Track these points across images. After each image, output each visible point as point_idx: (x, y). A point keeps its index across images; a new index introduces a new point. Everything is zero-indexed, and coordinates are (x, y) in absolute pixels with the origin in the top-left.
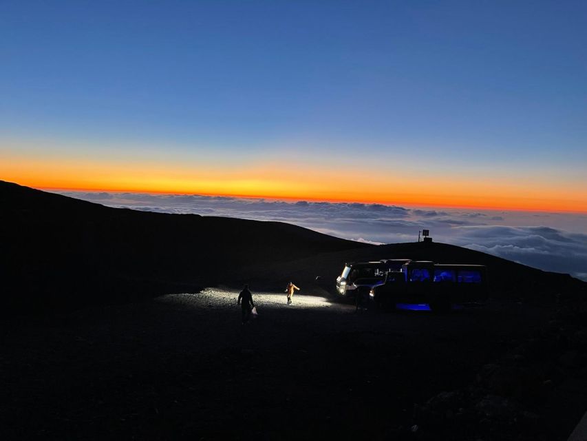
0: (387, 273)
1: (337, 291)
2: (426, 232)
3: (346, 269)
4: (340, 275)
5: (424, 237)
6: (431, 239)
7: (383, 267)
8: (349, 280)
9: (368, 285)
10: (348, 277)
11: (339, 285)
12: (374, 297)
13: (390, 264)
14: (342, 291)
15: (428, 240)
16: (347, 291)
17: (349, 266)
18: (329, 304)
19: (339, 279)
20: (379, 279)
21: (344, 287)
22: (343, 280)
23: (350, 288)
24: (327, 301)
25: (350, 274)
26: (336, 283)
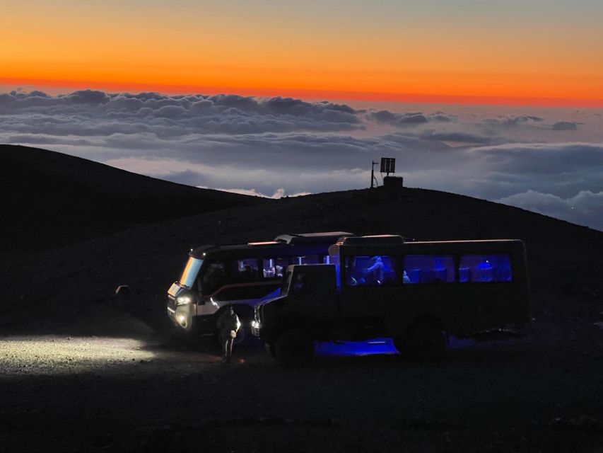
0: (291, 268)
1: (170, 321)
2: (388, 164)
3: (192, 265)
4: (177, 279)
5: (385, 175)
6: (401, 179)
7: (281, 254)
8: (199, 291)
9: (247, 301)
10: (196, 283)
11: (175, 306)
12: (262, 330)
13: (301, 247)
14: (181, 319)
15: (394, 184)
16: (197, 320)
17: (197, 256)
18: (147, 355)
19: (173, 290)
20: (275, 284)
21: (186, 309)
22: (184, 292)
23: (201, 310)
24: (143, 349)
25: (201, 274)
26: (165, 300)
